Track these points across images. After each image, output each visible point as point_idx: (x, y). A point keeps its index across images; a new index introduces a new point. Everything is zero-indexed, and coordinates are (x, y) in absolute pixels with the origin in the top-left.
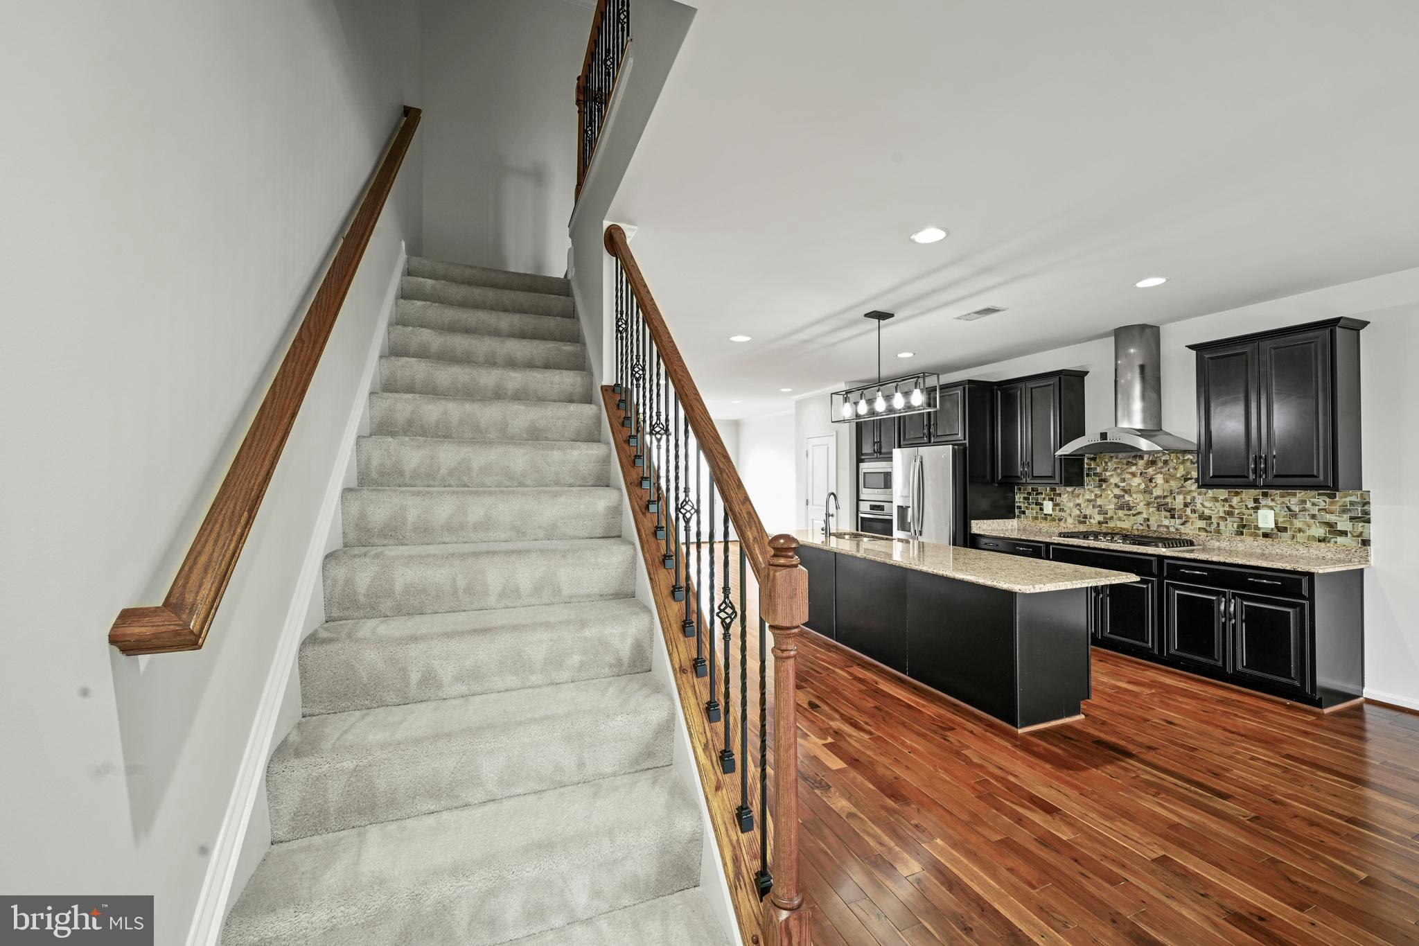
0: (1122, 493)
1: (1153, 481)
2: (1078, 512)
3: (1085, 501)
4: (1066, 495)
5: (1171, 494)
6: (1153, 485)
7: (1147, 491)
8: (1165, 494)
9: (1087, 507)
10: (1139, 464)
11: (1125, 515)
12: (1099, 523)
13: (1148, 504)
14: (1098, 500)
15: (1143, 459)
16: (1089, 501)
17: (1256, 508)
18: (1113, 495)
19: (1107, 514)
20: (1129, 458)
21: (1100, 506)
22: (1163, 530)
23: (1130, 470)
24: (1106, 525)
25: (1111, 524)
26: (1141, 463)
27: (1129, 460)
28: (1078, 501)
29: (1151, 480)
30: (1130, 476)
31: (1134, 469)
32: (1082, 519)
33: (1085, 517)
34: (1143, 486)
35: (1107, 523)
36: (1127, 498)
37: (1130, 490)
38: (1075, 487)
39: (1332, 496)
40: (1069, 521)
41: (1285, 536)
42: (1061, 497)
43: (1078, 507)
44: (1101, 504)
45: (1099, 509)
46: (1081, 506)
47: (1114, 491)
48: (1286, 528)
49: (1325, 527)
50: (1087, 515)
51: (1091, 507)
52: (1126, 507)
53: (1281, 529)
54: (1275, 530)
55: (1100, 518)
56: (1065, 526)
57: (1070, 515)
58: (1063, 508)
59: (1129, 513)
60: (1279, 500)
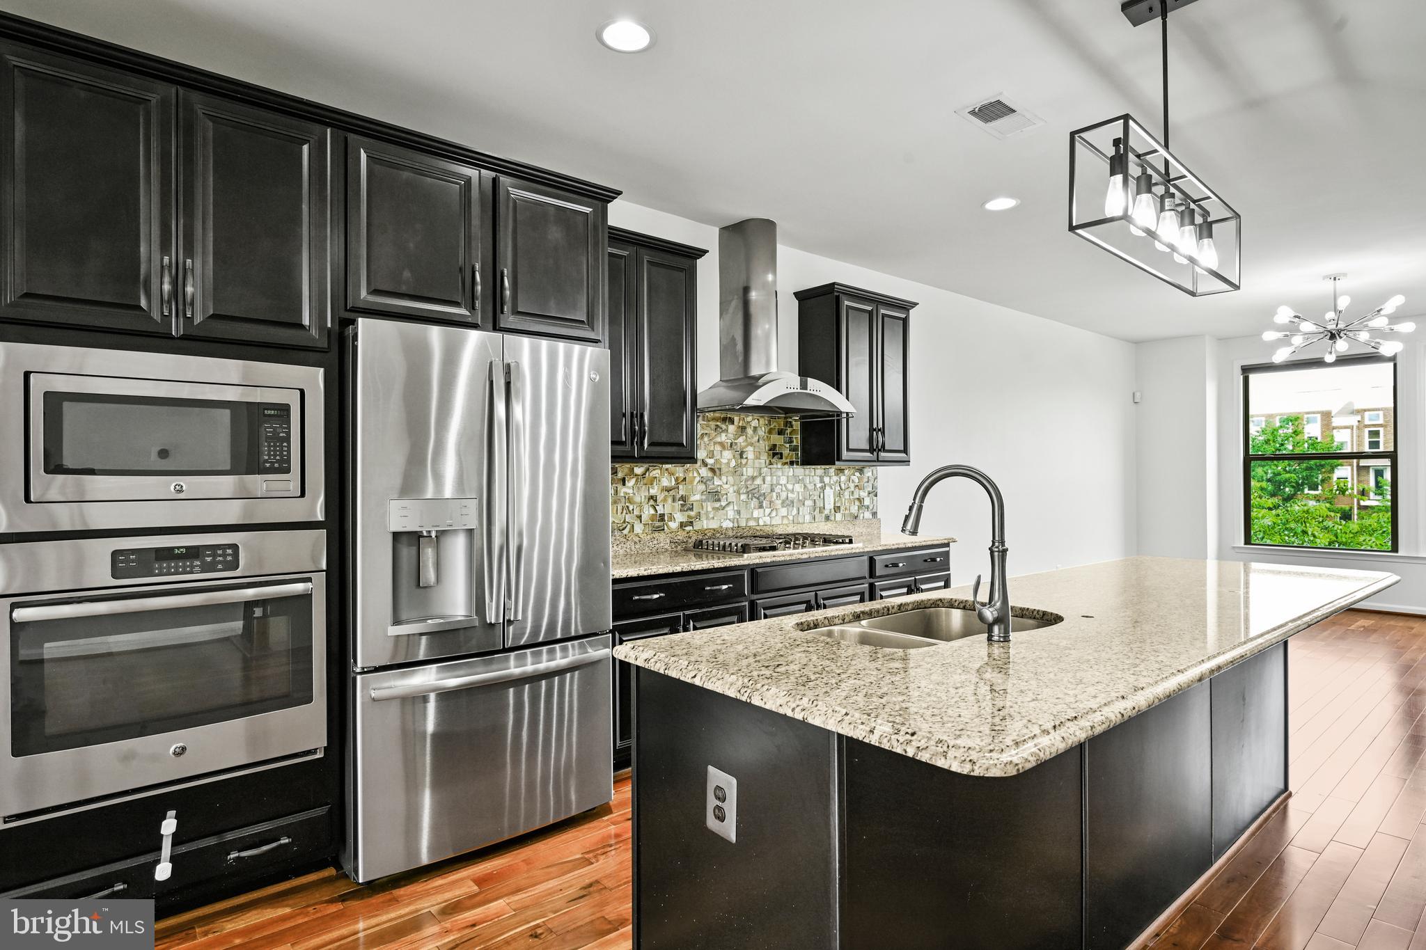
0: (710, 474)
1: (744, 456)
2: (652, 512)
3: (662, 490)
4: (633, 481)
5: (760, 474)
6: (744, 461)
7: (736, 471)
8: (755, 475)
9: (665, 500)
10: (729, 431)
11: (714, 509)
12: (682, 525)
13: (738, 492)
14: (681, 487)
15: (733, 423)
16: (668, 490)
17: (822, 488)
18: (698, 479)
19: (691, 509)
20: (717, 421)
21: (683, 498)
22: (752, 523)
23: (718, 439)
24: (690, 528)
25: (697, 526)
26: (732, 428)
27: (718, 423)
28: (653, 492)
29: (741, 457)
30: (718, 448)
31: (723, 438)
32: (658, 524)
33: (662, 517)
34: (733, 464)
35: (691, 523)
36: (717, 482)
37: (720, 469)
38: (646, 466)
39: (861, 471)
40: (639, 528)
41: (839, 516)
42: (624, 484)
43: (652, 502)
44: (684, 493)
45: (682, 502)
46: (656, 501)
47: (700, 471)
48: (839, 507)
49: (857, 503)
50: (664, 514)
51: (670, 500)
52: (715, 495)
53: (837, 509)
54: (833, 510)
55: (680, 517)
56: (637, 539)
57: (640, 517)
58: (628, 507)
59: (717, 505)
60: (835, 478)
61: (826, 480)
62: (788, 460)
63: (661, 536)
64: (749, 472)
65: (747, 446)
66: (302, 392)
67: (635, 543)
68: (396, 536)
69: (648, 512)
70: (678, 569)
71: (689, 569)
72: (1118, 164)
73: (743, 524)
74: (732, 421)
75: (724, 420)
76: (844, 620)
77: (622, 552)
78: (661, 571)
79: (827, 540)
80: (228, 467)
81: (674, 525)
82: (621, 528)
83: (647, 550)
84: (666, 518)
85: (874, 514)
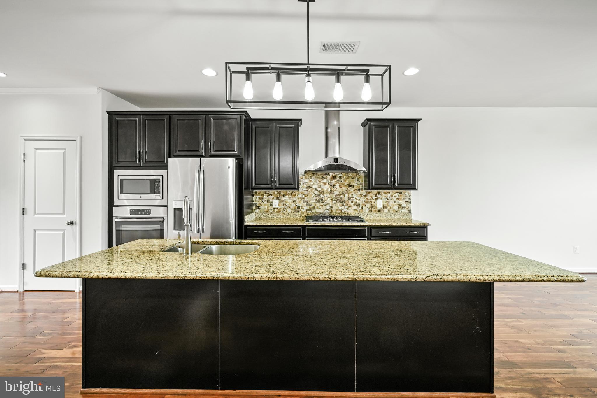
0: (319, 194)
1: (335, 187)
2: (295, 206)
3: (299, 199)
4: (287, 196)
5: (343, 193)
6: (335, 189)
7: (331, 192)
8: (340, 194)
9: (300, 202)
10: (328, 178)
11: (320, 205)
12: (307, 211)
13: (332, 200)
14: (306, 198)
15: (330, 175)
16: (301, 199)
17: (376, 199)
18: (314, 195)
19: (311, 205)
20: (323, 175)
21: (307, 201)
22: (338, 212)
23: (323, 181)
24: (311, 212)
25: (313, 211)
26: (329, 178)
27: (323, 176)
28: (294, 199)
29: (333, 187)
30: (323, 184)
31: (325, 181)
32: (297, 210)
33: (299, 208)
34: (330, 190)
35: (311, 210)
36: (322, 196)
37: (323, 192)
38: (293, 191)
39: (401, 193)
40: (289, 211)
41: (386, 211)
42: (284, 197)
43: (294, 203)
44: (308, 200)
45: (306, 203)
46: (296, 202)
47: (315, 193)
48: (386, 207)
49: (398, 206)
50: (299, 207)
51: (302, 202)
52: (321, 201)
53: (385, 208)
54: (383, 208)
55: (307, 208)
56: (288, 214)
57: (290, 207)
58: (285, 204)
59: (322, 204)
60: (384, 195)
61: (379, 196)
62: (357, 189)
63: (297, 214)
64: (336, 193)
65: (336, 184)
66: (163, 176)
67: (287, 215)
68: (175, 209)
69: (293, 206)
70: (271, 224)
71: (276, 225)
73: (334, 211)
74: (329, 175)
75: (326, 174)
77: (282, 218)
78: (264, 224)
80: (149, 193)
81: (303, 210)
82: (283, 210)
83: (291, 218)
84: (300, 208)
85: (409, 211)
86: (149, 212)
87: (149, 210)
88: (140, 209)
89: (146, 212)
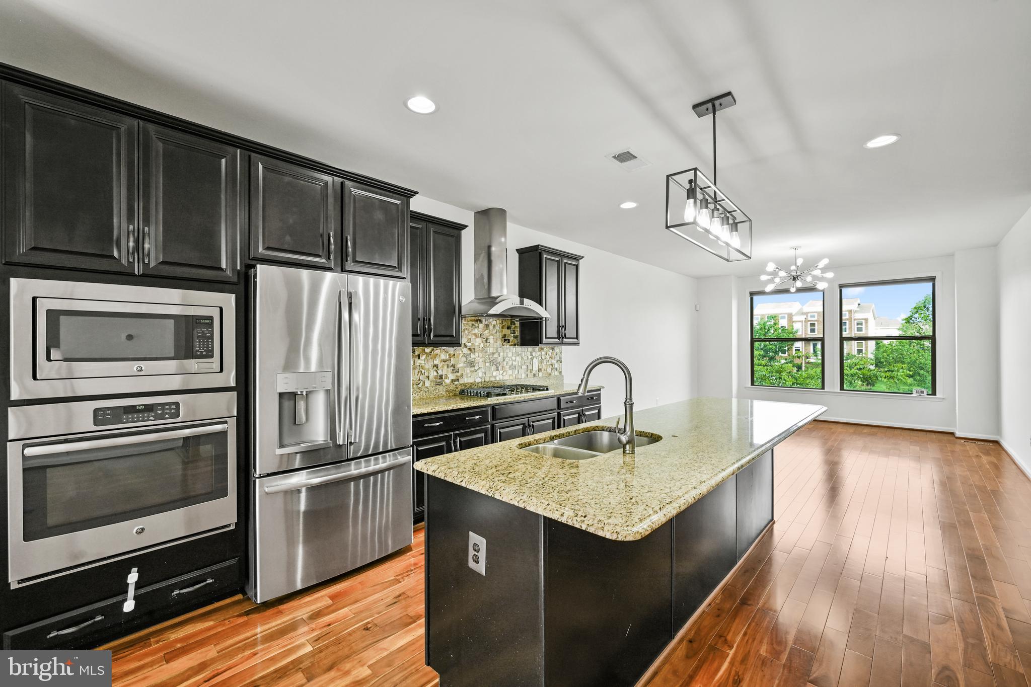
0: (469, 352)
1: (488, 342)
2: (436, 374)
3: (441, 361)
4: (424, 357)
5: (497, 351)
6: (488, 344)
7: (483, 350)
8: (494, 352)
9: (443, 367)
10: (480, 327)
11: (471, 371)
12: (453, 381)
13: (485, 362)
14: (452, 359)
15: (482, 323)
16: (445, 361)
17: (531, 358)
18: (462, 355)
19: (458, 372)
21: (453, 366)
22: (492, 379)
23: (473, 332)
24: (457, 383)
25: (461, 381)
26: (481, 326)
27: (474, 323)
28: (436, 362)
29: (486, 342)
30: (473, 337)
31: (476, 331)
32: (439, 381)
33: (441, 377)
34: (482, 345)
35: (458, 380)
36: (473, 356)
37: (474, 349)
38: (432, 348)
39: (553, 349)
40: (427, 384)
41: (541, 374)
42: (419, 358)
43: (435, 368)
44: (454, 363)
45: (453, 368)
46: (437, 368)
47: (463, 350)
48: (541, 369)
49: (551, 367)
50: (442, 375)
51: (446, 367)
52: (471, 364)
53: (540, 370)
54: (537, 371)
55: (452, 376)
56: (426, 390)
57: (428, 377)
58: (421, 371)
59: (473, 369)
60: (539, 353)
61: (534, 354)
62: (513, 343)
63: (441, 387)
64: (491, 350)
65: (490, 336)
66: (221, 309)
67: (426, 392)
68: (281, 395)
69: (433, 374)
70: (451, 408)
71: (457, 408)
72: (691, 193)
73: (487, 380)
74: (481, 321)
75: (477, 321)
76: (545, 441)
77: (418, 397)
78: (441, 410)
79: (535, 389)
80: (172, 355)
81: (448, 381)
82: (417, 384)
83: (432, 396)
84: (443, 377)
85: (560, 373)
86: (173, 411)
87: (173, 407)
88: (135, 406)
89: (160, 412)
